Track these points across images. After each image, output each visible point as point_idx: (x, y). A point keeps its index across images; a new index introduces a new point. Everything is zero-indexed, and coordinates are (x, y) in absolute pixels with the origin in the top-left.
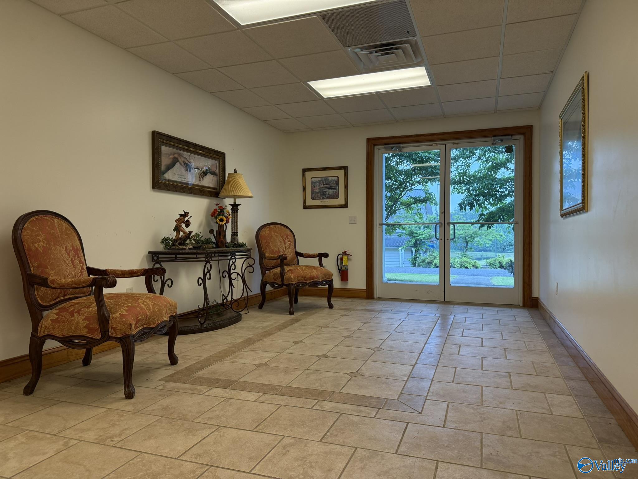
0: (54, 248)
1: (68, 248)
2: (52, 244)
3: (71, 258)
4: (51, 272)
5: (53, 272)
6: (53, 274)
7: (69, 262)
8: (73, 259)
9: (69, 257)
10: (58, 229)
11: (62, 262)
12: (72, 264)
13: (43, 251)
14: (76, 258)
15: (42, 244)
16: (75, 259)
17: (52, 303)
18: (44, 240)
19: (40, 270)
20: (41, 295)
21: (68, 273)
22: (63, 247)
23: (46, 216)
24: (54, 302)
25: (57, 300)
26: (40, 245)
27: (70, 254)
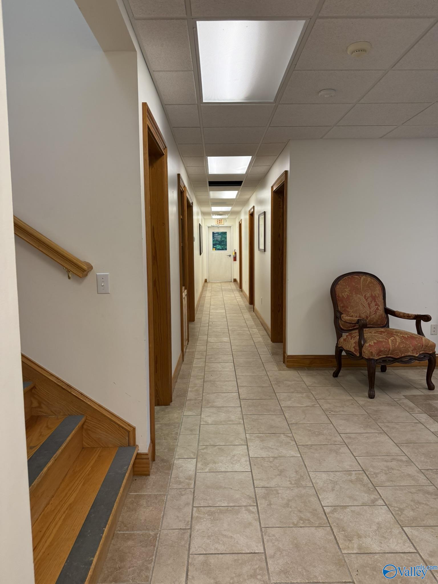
0: (355, 296)
1: (366, 296)
2: (354, 293)
3: (368, 302)
4: (350, 311)
5: (352, 311)
6: (351, 312)
7: (366, 305)
8: (370, 303)
9: (367, 302)
10: (361, 284)
11: (360, 304)
12: (368, 306)
13: (347, 298)
14: (373, 301)
15: (347, 293)
16: (371, 303)
17: (351, 328)
18: (348, 291)
19: (344, 309)
20: (343, 323)
21: (363, 312)
22: (362, 295)
23: (356, 275)
24: (353, 328)
25: (355, 328)
26: (345, 294)
27: (368, 300)
